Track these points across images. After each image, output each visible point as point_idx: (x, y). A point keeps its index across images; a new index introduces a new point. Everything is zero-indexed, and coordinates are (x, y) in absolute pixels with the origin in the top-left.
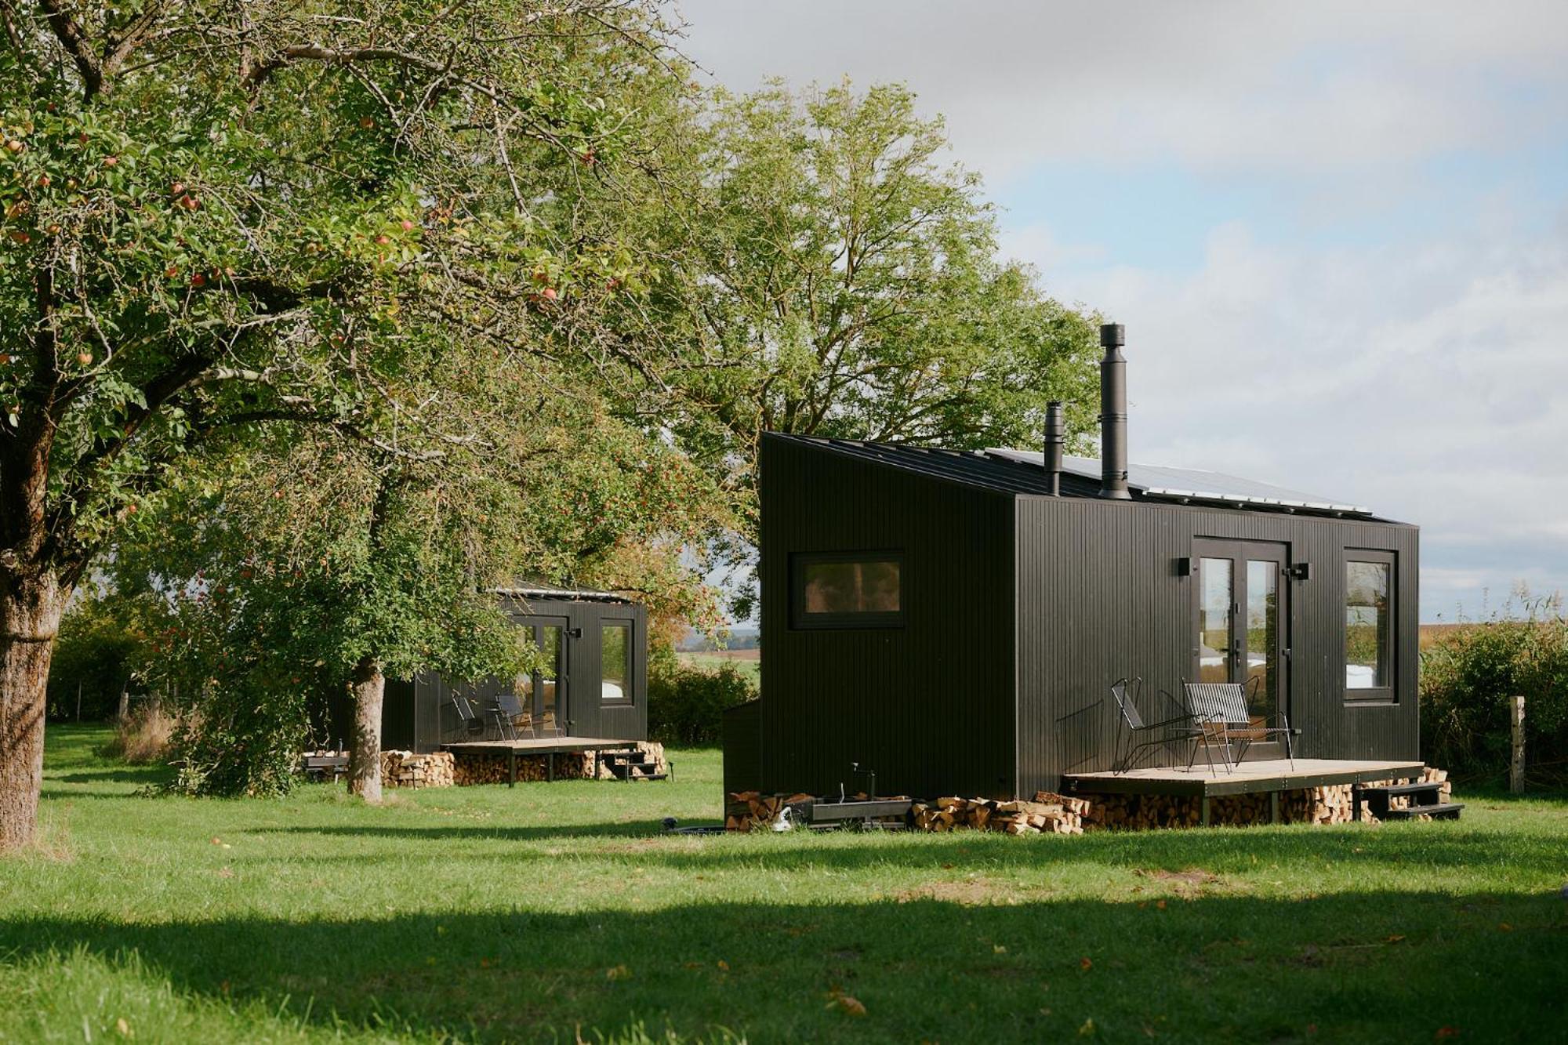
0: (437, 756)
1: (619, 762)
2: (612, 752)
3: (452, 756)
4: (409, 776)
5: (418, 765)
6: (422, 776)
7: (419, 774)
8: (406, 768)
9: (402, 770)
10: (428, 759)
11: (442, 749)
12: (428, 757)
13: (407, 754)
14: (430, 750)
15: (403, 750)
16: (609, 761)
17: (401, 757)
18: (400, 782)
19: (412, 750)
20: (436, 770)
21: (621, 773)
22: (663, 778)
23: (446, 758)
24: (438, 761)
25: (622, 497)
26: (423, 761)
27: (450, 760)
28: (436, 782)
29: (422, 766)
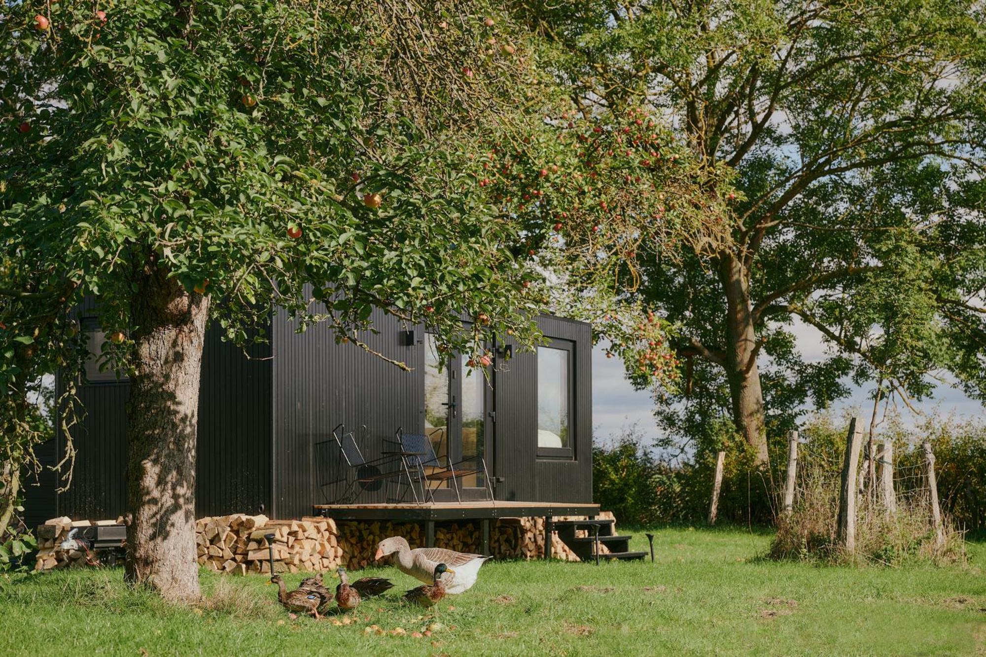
0: (308, 523)
1: (581, 534)
2: (572, 518)
3: (332, 522)
4: (264, 554)
5: (278, 536)
6: (285, 555)
7: (279, 551)
8: (259, 542)
9: (253, 545)
10: (295, 528)
11: (317, 513)
12: (295, 525)
13: (260, 520)
14: (299, 515)
15: (255, 513)
16: (566, 531)
17: (249, 525)
18: (249, 563)
19: (268, 513)
20: (308, 545)
21: (584, 551)
22: (640, 557)
23: (323, 526)
24: (311, 532)
25: (563, 165)
26: (285, 530)
27: (329, 530)
28: (308, 564)
29: (285, 540)
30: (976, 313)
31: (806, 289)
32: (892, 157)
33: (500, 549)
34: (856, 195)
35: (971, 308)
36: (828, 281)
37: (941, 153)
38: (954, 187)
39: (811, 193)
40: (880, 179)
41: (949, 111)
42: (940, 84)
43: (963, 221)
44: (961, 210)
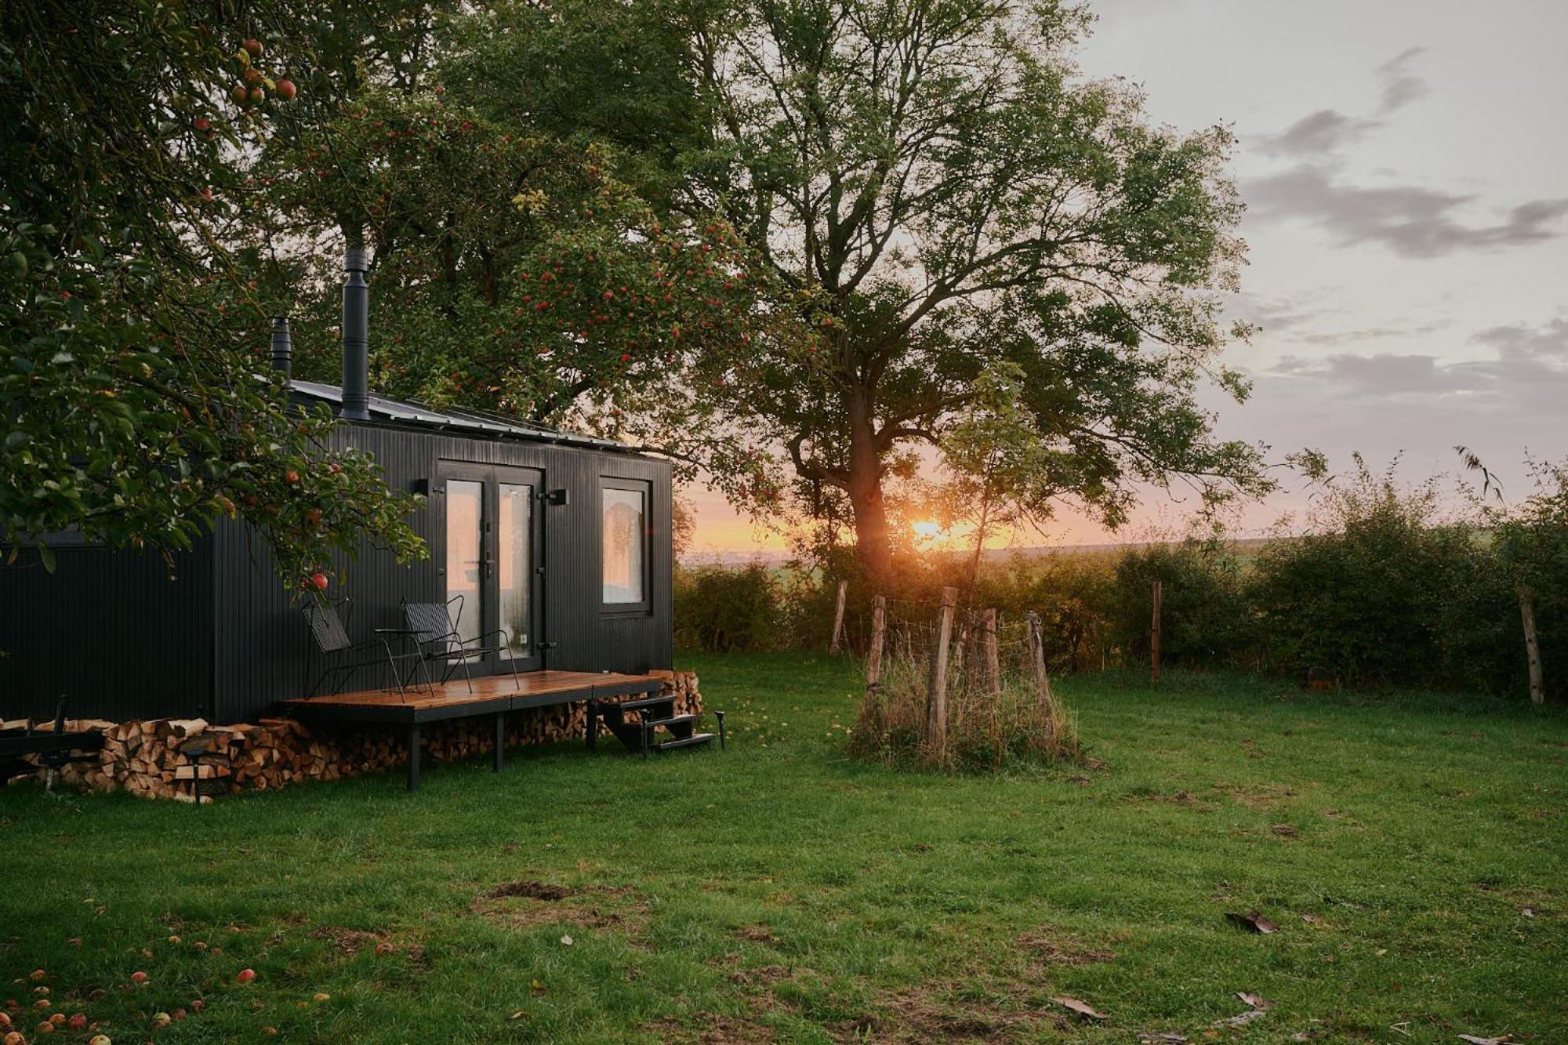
9: (182, 759)
13: (196, 726)
17: (179, 733)
20: (259, 756)
22: (705, 742)
26: (225, 740)
29: (225, 751)
30: (1103, 441)
31: (935, 412)
32: (1020, 281)
33: (544, 730)
34: (985, 318)
35: (1097, 435)
36: (956, 403)
37: (1067, 277)
38: (1079, 311)
39: (940, 315)
40: (1008, 304)
41: (1075, 234)
42: (1064, 208)
43: (1088, 345)
44: (1086, 335)
